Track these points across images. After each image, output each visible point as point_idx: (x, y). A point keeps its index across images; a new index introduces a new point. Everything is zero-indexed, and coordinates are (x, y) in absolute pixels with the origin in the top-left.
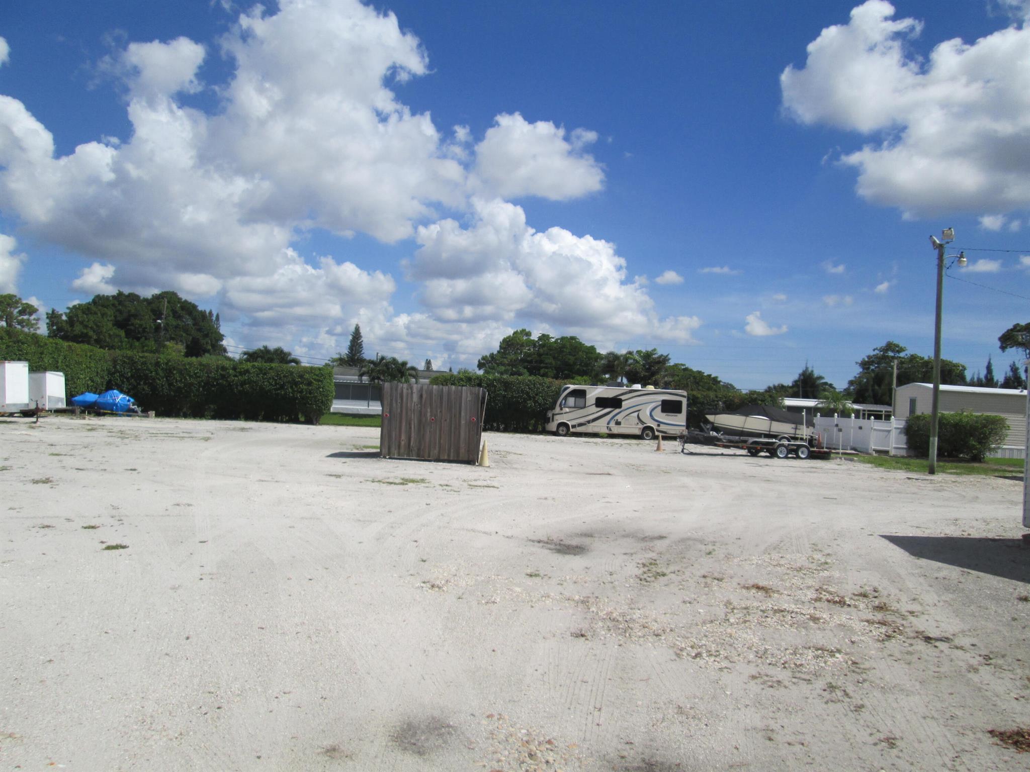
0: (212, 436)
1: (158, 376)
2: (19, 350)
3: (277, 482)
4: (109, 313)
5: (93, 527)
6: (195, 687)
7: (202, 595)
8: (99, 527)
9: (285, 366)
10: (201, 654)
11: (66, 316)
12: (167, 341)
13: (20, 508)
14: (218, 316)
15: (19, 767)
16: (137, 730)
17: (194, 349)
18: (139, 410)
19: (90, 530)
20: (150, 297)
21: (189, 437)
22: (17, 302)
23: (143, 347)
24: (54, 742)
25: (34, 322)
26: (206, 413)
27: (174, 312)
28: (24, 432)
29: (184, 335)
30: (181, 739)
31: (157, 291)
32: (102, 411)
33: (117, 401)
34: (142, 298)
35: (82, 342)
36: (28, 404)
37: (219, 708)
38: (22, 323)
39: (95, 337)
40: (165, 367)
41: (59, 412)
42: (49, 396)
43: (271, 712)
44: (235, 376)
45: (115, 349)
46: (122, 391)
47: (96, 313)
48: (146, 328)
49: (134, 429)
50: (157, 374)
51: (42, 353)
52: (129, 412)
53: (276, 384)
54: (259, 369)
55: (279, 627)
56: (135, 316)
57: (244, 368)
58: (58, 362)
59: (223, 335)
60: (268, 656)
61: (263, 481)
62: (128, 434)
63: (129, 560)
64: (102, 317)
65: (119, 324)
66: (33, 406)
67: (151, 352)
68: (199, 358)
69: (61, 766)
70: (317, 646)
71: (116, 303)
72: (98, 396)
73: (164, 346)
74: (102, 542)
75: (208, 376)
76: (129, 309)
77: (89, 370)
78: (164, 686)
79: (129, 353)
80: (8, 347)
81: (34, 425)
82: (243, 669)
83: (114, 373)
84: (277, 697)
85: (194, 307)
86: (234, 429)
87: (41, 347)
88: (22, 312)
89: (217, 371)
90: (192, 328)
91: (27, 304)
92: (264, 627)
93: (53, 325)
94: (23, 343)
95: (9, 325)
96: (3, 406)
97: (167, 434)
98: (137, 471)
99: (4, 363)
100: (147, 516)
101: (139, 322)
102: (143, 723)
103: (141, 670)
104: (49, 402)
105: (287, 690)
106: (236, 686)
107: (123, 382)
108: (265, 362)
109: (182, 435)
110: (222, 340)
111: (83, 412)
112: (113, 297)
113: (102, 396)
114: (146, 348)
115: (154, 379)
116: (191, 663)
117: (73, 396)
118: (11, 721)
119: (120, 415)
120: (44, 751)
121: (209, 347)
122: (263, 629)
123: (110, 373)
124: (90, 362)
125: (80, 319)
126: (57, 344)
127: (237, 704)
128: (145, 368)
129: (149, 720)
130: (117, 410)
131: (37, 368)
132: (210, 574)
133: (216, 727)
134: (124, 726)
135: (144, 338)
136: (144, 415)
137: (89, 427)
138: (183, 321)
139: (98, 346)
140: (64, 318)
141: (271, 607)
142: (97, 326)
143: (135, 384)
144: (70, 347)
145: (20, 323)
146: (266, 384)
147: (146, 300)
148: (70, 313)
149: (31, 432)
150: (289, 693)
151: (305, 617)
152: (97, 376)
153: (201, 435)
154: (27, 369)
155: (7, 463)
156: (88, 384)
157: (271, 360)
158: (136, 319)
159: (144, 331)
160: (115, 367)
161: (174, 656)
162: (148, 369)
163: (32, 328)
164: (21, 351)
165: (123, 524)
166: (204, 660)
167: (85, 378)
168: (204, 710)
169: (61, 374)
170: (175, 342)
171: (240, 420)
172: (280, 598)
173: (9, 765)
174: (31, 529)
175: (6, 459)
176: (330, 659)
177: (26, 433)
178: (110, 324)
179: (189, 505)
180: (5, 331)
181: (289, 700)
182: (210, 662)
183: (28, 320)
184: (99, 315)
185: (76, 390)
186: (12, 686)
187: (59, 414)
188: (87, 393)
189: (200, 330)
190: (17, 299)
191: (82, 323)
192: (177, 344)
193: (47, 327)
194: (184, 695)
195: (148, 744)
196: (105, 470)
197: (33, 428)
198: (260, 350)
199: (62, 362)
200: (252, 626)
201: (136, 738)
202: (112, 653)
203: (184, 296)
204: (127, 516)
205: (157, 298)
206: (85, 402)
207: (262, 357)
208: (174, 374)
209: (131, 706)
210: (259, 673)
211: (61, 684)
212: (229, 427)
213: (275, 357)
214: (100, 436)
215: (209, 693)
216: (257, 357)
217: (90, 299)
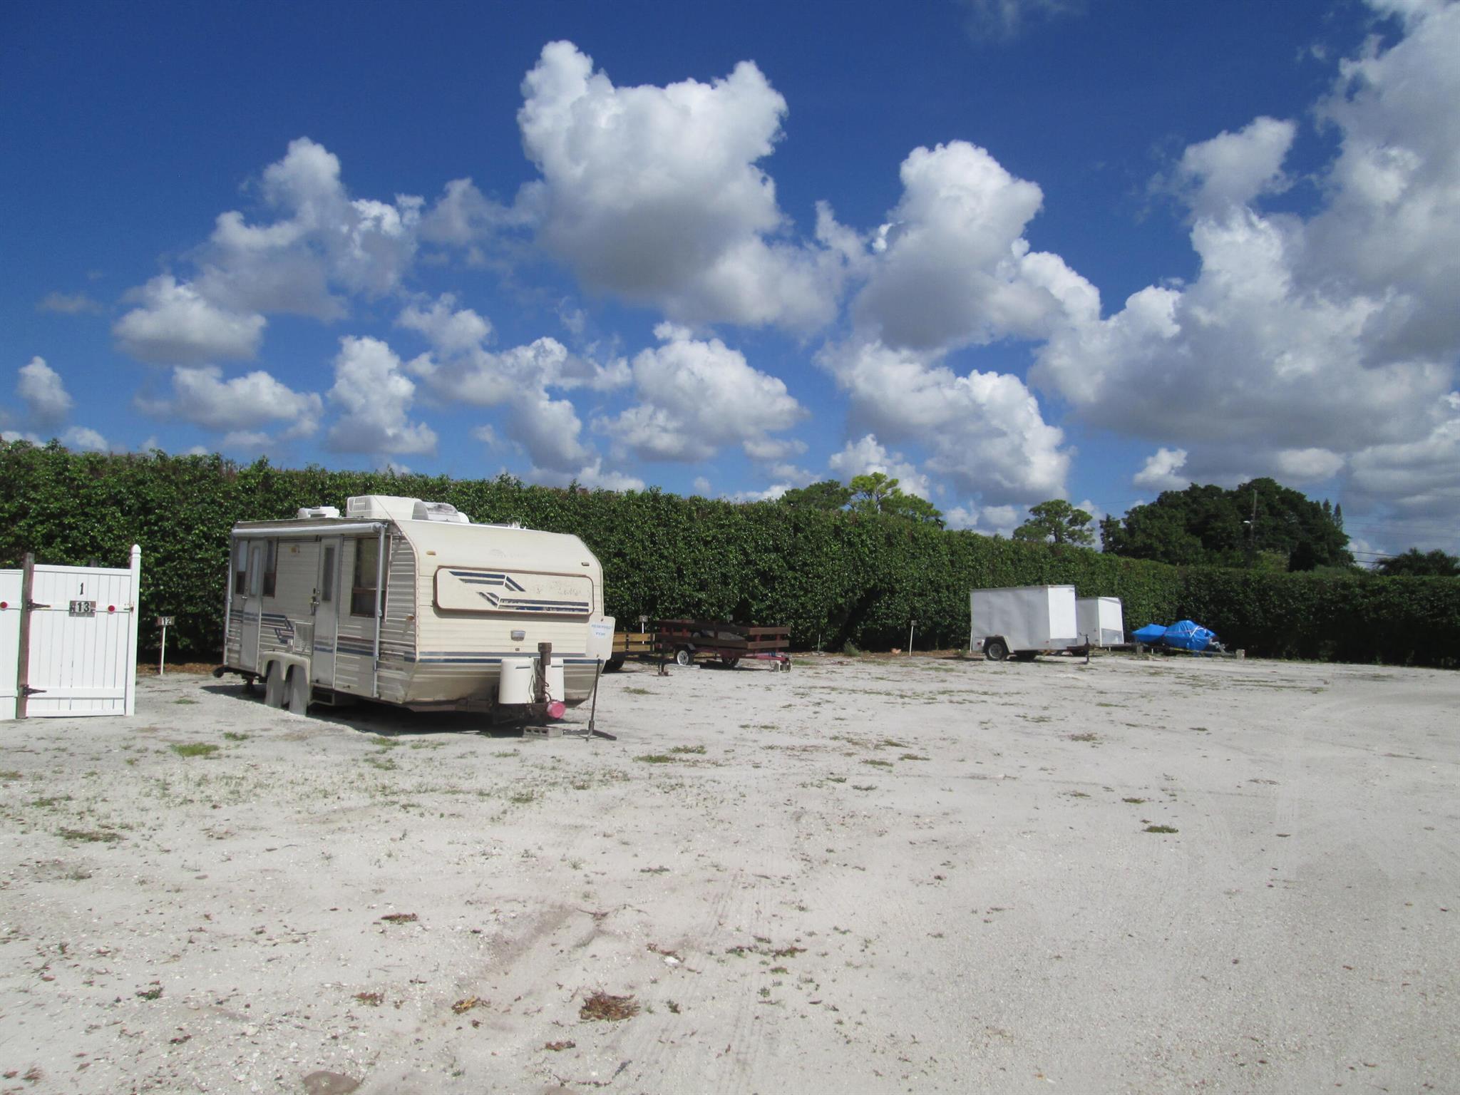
0: (1325, 686)
1: (1247, 600)
2: (1065, 570)
3: (1417, 758)
4: (1179, 516)
5: (1135, 801)
6: (1234, 1027)
7: (1268, 907)
8: (1143, 801)
9: (1446, 579)
10: (1250, 987)
11: (1125, 523)
12: (1262, 548)
13: (1052, 770)
14: (1338, 509)
15: (1004, 1069)
16: (1146, 1063)
17: (1303, 559)
18: (1222, 647)
19: (1132, 804)
20: (1235, 489)
21: (1289, 687)
22: (1067, 509)
23: (1228, 558)
24: (1047, 1052)
25: (1088, 533)
26: (1321, 653)
27: (1271, 508)
28: (1070, 675)
29: (1287, 539)
30: (1202, 1088)
31: (1246, 480)
32: (1171, 648)
33: (1192, 635)
34: (1224, 491)
35: (1145, 556)
36: (1076, 639)
37: (1262, 1062)
38: (1074, 535)
39: (1162, 549)
40: (1256, 586)
41: (1116, 649)
42: (1103, 630)
43: (1339, 1085)
44: (1364, 597)
45: (1188, 564)
46: (1197, 622)
47: (1161, 517)
48: (1232, 532)
49: (1213, 674)
50: (1246, 596)
51: (1093, 573)
52: (1208, 651)
53: (1433, 607)
54: (1402, 584)
55: (1377, 970)
56: (1216, 517)
57: (1377, 585)
58: (1113, 584)
59: (1347, 537)
60: (1350, 1008)
61: (1394, 756)
62: (1203, 681)
63: (1176, 848)
64: (1170, 522)
65: (1193, 529)
66: (1082, 643)
67: (1237, 566)
68: (1310, 573)
69: (1050, 1081)
70: (1434, 1011)
71: (1189, 500)
72: (1165, 628)
73: (1258, 557)
74: (1145, 821)
75: (1321, 598)
76: (1207, 507)
77: (1153, 594)
78: (1192, 1016)
79: (1207, 568)
80: (1052, 566)
81: (1084, 666)
82: (1307, 1019)
83: (1187, 597)
84: (1352, 1068)
85: (1300, 497)
86: (1362, 677)
87: (1092, 565)
88: (1073, 522)
89: (1335, 590)
90: (1298, 529)
91: (1078, 510)
92: (1352, 966)
93: (1108, 536)
94: (1070, 562)
95: (1059, 539)
96: (1047, 642)
97: (1258, 681)
98: (1206, 732)
99: (1047, 588)
100: (1210, 792)
101: (1221, 524)
102: (1156, 1056)
103: (1166, 990)
104: (1103, 636)
105: (1370, 1062)
106: (1294, 1039)
107: (1199, 609)
108: (1414, 575)
109: (1279, 683)
110: (1346, 543)
111: (1147, 650)
112: (1185, 492)
113: (1171, 628)
114: (1230, 561)
115: (1241, 604)
116: (1234, 995)
117: (1134, 629)
118: (1005, 1017)
119: (1197, 655)
120: (1034, 1059)
121: (1326, 555)
122: (1351, 969)
123: (1182, 597)
124: (1154, 583)
125: (1142, 527)
126: (1111, 561)
127: (1290, 1063)
128: (1229, 589)
129: (1164, 1054)
130: (1191, 647)
131: (1086, 593)
132: (1285, 881)
133: (1254, 1086)
134: (1132, 1054)
135: (1226, 547)
136: (1229, 654)
137: (1152, 671)
138: (1285, 520)
139: (1167, 561)
140: (1122, 526)
141: (1370, 941)
142: (1165, 534)
143: (1216, 611)
144: (1127, 563)
145: (1071, 535)
146: (1415, 607)
147: (1230, 493)
148: (1129, 518)
149: (1079, 676)
150: (1373, 1066)
151: (1423, 964)
152: (1164, 601)
153: (1307, 685)
154: (1073, 594)
155: (1046, 713)
156: (1152, 613)
157: (1425, 571)
158: (1216, 521)
159: (1229, 537)
160: (1187, 589)
161: (1213, 981)
162: (1233, 590)
163: (1086, 540)
164: (1068, 571)
165: (1175, 800)
166: (1253, 995)
167: (1149, 605)
168: (1241, 1059)
169: (1117, 599)
170: (1272, 550)
171: (1376, 663)
172: (1388, 930)
173: (994, 1064)
174: (1061, 796)
175: (1045, 708)
176: (1451, 1032)
177: (1073, 676)
178: (1181, 531)
179: (1272, 783)
180: (1049, 548)
181: (1372, 1076)
182: (1261, 1000)
183: (1081, 531)
184: (1166, 519)
185: (1138, 621)
186: (1012, 977)
187: (1118, 652)
188: (1151, 625)
189: (1310, 531)
190: (1067, 505)
191: (1144, 531)
192: (1275, 552)
193: (1102, 539)
194: (1216, 1033)
195: (1157, 1083)
196: (1164, 728)
197: (1082, 670)
198: (1406, 556)
199: (1119, 584)
200: (1334, 962)
201: (1145, 1073)
202: (1133, 962)
203: (1283, 483)
204: (1182, 790)
205: (1246, 489)
206: (1149, 636)
207: (1410, 567)
208: (1270, 596)
209: (1145, 1031)
210: (1332, 1029)
211: (1067, 986)
212: (1354, 673)
213: (1431, 566)
214: (1165, 682)
215: (1253, 1039)
216: (1401, 568)
217: (1154, 499)
